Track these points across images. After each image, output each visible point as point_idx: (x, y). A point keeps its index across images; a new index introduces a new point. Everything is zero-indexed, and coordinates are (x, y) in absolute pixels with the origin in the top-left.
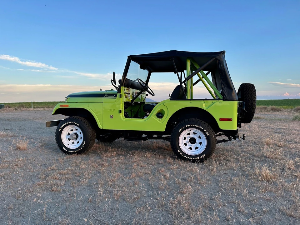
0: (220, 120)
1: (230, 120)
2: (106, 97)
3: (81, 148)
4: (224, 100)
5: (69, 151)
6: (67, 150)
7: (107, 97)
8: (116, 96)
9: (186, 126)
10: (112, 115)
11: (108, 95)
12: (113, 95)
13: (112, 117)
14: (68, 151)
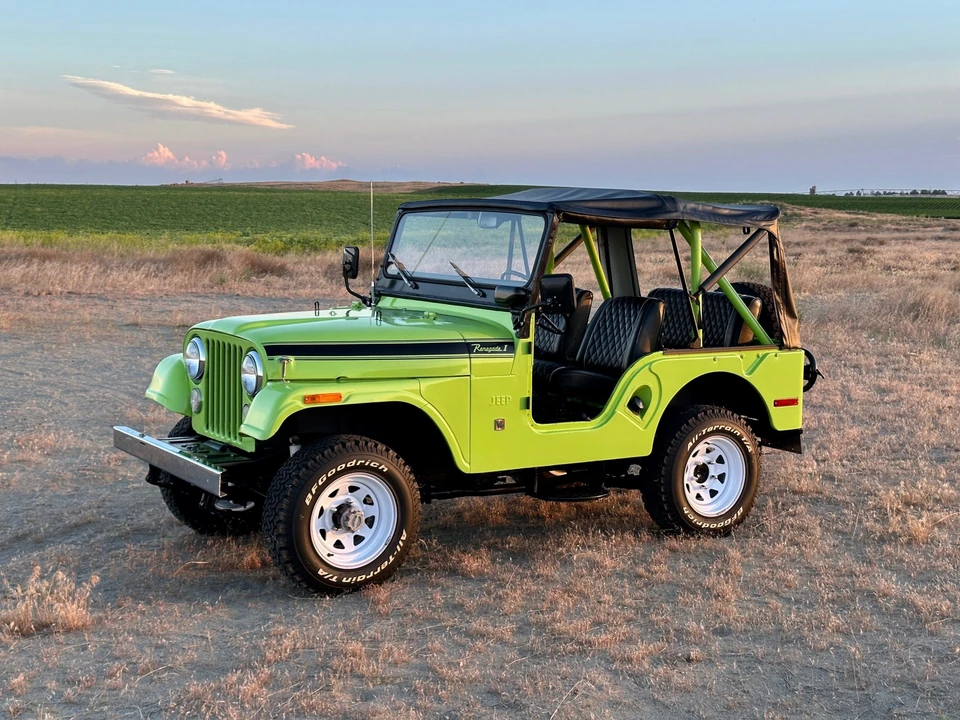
0: (775, 405)
1: (793, 402)
2: (477, 352)
3: (391, 559)
4: (780, 349)
5: (344, 580)
6: (334, 580)
7: (484, 352)
8: (511, 346)
9: (704, 431)
10: (499, 417)
11: (484, 345)
12: (501, 345)
13: (500, 425)
14: (339, 580)
